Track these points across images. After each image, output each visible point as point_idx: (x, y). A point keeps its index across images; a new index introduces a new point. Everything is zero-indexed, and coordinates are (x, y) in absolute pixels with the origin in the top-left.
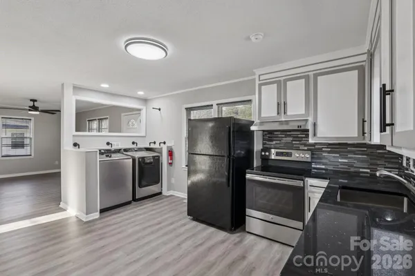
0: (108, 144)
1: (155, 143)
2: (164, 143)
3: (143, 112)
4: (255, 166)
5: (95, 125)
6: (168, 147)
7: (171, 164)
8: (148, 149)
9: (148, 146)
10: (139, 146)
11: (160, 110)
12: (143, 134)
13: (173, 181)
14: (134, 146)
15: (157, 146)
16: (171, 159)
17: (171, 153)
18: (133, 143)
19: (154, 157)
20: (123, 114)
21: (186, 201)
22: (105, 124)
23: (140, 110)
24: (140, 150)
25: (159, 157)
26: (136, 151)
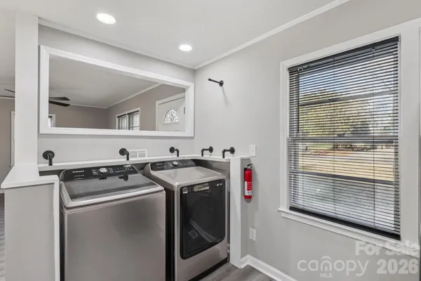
0: (123, 152)
1: (211, 150)
2: (232, 151)
3: (190, 94)
5: (125, 122)
6: (242, 160)
7: (248, 198)
8: (199, 163)
9: (198, 156)
10: (183, 156)
11: (221, 84)
12: (189, 133)
13: (253, 234)
14: (173, 156)
15: (216, 157)
16: (250, 188)
17: (248, 175)
18: (172, 150)
19: (211, 183)
20: (157, 102)
23: (183, 90)
24: (184, 164)
25: (222, 181)
26: (175, 166)
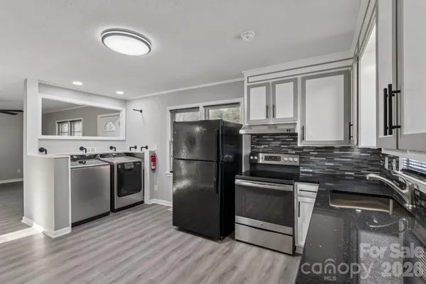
0: (82, 149)
1: (136, 147)
2: (147, 147)
3: (123, 114)
4: (243, 171)
5: (66, 127)
6: (150, 152)
7: (153, 170)
8: (128, 155)
9: (128, 151)
10: (118, 151)
11: (141, 111)
12: (122, 137)
13: (156, 188)
14: (113, 151)
15: (138, 151)
16: (154, 165)
17: (153, 159)
18: (111, 148)
19: (134, 163)
20: (99, 116)
21: (171, 210)
22: (78, 127)
23: (119, 111)
24: (119, 155)
25: (140, 162)
26: (114, 156)
